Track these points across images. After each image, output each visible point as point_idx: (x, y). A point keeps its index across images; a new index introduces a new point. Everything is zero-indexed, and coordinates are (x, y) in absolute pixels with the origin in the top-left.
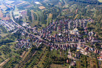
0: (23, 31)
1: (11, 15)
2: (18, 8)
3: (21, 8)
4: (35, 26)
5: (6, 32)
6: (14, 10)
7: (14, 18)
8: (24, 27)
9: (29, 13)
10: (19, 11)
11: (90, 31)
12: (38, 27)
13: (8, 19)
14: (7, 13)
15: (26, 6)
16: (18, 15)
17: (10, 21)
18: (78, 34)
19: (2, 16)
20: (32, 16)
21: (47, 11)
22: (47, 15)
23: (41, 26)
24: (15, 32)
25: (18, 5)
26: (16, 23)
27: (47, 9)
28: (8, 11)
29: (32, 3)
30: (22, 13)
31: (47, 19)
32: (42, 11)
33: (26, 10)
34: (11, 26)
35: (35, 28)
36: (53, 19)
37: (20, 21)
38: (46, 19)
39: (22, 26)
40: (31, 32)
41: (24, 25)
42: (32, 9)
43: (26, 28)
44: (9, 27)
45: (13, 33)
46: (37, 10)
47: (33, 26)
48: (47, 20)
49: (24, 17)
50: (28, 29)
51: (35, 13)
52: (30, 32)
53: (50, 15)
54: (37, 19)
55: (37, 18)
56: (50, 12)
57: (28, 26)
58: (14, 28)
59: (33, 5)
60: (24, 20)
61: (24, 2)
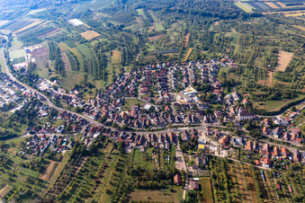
0: (41, 104)
1: (3, 61)
2: (22, 39)
3: (29, 39)
4: (77, 88)
6: (10, 45)
7: (12, 68)
8: (45, 92)
9: (55, 53)
10: (26, 48)
11: (229, 91)
12: (86, 90)
15: (43, 31)
16: (23, 60)
17: (1, 77)
18: (197, 101)
20: (65, 59)
21: (106, 43)
22: (107, 54)
23: (94, 87)
24: (18, 109)
25: (20, 30)
26: (20, 83)
27: (106, 37)
29: (59, 22)
30: (34, 53)
31: (109, 65)
32: (93, 44)
33: (45, 43)
34: (5, 93)
35: (76, 92)
36: (124, 65)
37: (31, 77)
38: (105, 65)
39: (39, 91)
40: (65, 105)
41: (44, 86)
42: (63, 40)
43: (49, 94)
45: (13, 111)
46: (77, 43)
47: (69, 89)
48: (109, 68)
49: (41, 65)
50: (58, 98)
51: (72, 50)
52: (62, 107)
53: (116, 56)
54: (78, 69)
55: (78, 64)
56: (113, 47)
57: (56, 89)
58: (14, 98)
59: (63, 30)
60: (42, 73)
61: (37, 22)
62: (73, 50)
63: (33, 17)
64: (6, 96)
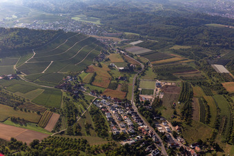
0: (154, 147)
1: (132, 87)
2: (156, 71)
3: (164, 73)
4: (200, 144)
5: (105, 135)
6: (143, 74)
7: (138, 97)
8: (163, 134)
9: (186, 96)
10: (158, 82)
12: (210, 151)
13: (121, 97)
14: (122, 79)
15: (181, 69)
16: (150, 92)
17: (124, 103)
19: (107, 85)
20: (196, 105)
23: (222, 151)
24: (130, 142)
25: (158, 62)
26: (140, 116)
28: (127, 75)
29: (202, 64)
30: (165, 89)
33: (179, 82)
34: (122, 120)
35: (198, 149)
37: (152, 113)
39: (157, 131)
41: (163, 128)
42: (200, 84)
43: (166, 139)
44: (116, 121)
45: (124, 143)
46: (214, 92)
47: (190, 141)
49: (167, 104)
50: (174, 147)
51: (206, 98)
54: (208, 122)
55: (209, 116)
57: (175, 135)
58: (130, 129)
59: (203, 73)
60: (166, 112)
61: (178, 58)
62: (208, 98)
63: (175, 52)
64: (122, 124)
